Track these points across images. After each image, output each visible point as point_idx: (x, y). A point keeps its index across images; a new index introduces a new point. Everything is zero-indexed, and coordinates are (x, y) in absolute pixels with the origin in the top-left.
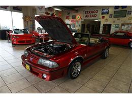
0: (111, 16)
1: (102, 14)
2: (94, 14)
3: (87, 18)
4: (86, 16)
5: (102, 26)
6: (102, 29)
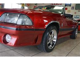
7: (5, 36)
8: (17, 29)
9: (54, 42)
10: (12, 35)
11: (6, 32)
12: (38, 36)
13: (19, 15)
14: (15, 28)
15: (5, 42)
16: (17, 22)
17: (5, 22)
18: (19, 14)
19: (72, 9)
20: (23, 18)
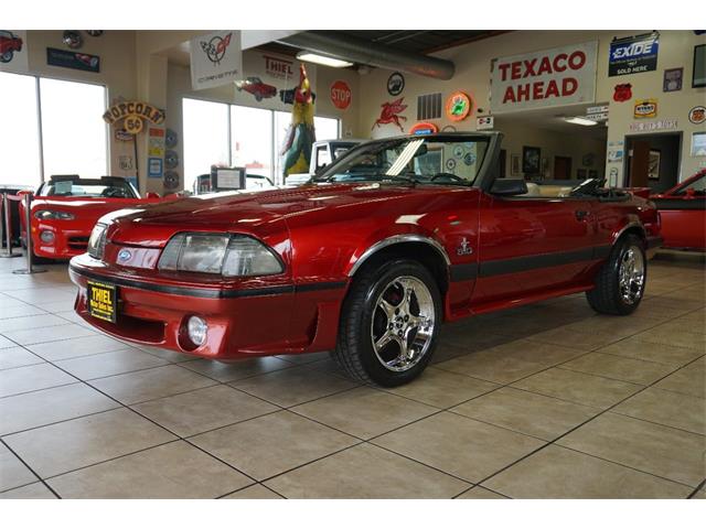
0: (673, 79)
1: (613, 72)
2: (558, 77)
3: (513, 108)
4: (509, 95)
5: (615, 147)
6: (620, 166)
7: (185, 323)
8: (221, 296)
9: (423, 339)
10: (209, 317)
11: (186, 307)
12: (317, 314)
13: (227, 240)
14: (215, 292)
15: (188, 344)
16: (221, 268)
17: (183, 268)
18: (226, 236)
19: (666, 89)
20: (246, 246)
